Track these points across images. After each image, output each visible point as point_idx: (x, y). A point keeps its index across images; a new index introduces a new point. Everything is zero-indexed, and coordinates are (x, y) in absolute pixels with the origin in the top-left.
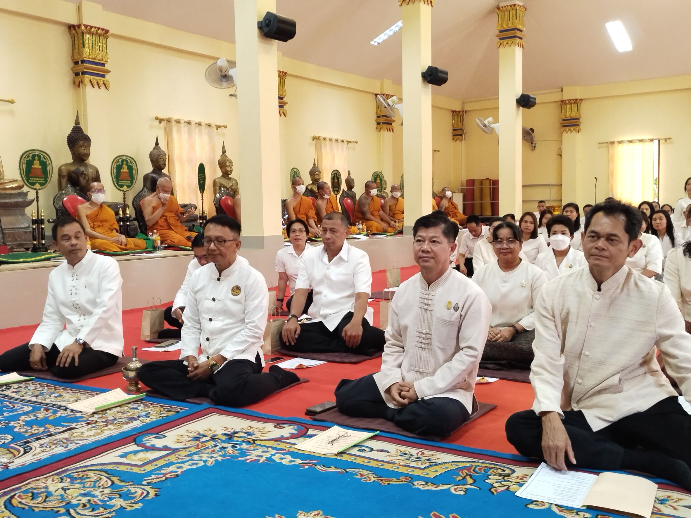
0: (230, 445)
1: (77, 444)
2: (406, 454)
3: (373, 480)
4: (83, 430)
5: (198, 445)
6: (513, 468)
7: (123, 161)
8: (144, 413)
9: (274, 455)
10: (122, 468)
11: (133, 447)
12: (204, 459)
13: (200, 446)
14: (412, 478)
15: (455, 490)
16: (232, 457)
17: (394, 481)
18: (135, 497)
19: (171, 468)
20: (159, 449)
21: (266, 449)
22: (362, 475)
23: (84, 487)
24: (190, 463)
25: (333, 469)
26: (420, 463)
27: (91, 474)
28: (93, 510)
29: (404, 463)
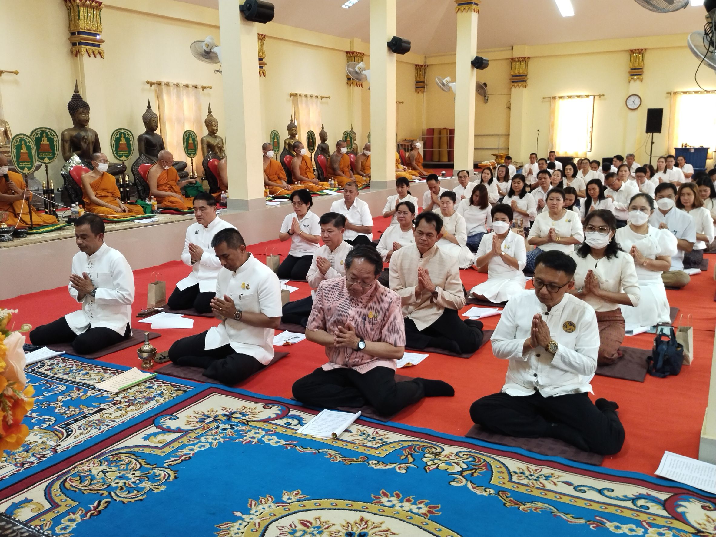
0: (229, 427)
1: (108, 425)
2: (364, 434)
3: (339, 459)
4: (111, 411)
5: (204, 426)
6: (443, 447)
7: (121, 134)
8: (158, 392)
9: (263, 436)
10: (146, 450)
11: (153, 429)
12: (210, 441)
13: (206, 428)
14: (368, 458)
15: (399, 468)
16: (232, 439)
17: (355, 462)
18: (160, 480)
19: (185, 451)
20: (174, 431)
21: (257, 431)
22: (331, 455)
23: (119, 470)
24: (199, 445)
25: (309, 450)
26: (374, 443)
27: (123, 457)
28: (129, 493)
29: (362, 443)
